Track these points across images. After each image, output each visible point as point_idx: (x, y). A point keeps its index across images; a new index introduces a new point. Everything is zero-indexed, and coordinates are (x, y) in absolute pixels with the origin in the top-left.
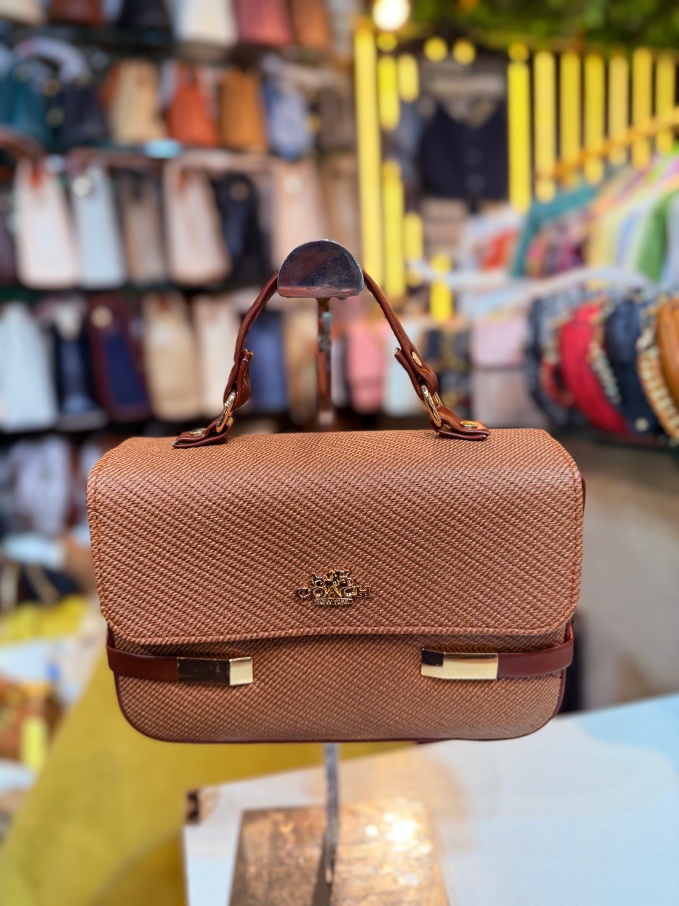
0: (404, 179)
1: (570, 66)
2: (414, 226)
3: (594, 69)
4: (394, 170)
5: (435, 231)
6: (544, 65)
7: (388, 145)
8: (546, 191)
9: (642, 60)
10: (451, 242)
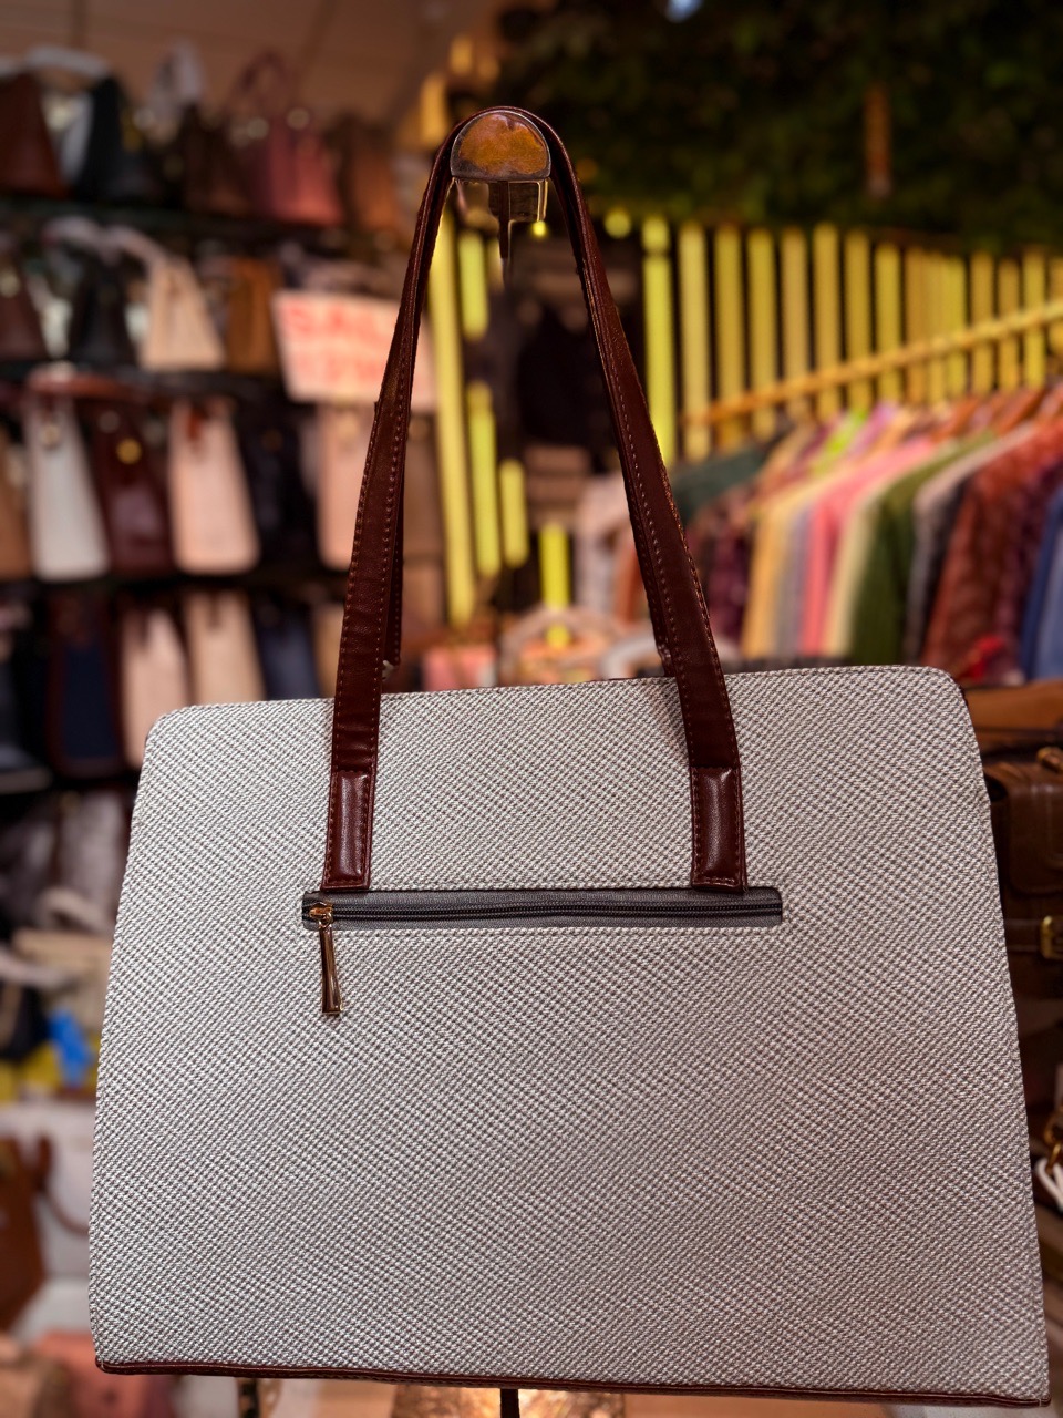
0: (497, 410)
1: (728, 250)
2: (513, 479)
3: (761, 251)
4: (481, 397)
5: (544, 489)
6: (692, 248)
7: (474, 363)
8: (698, 443)
9: (826, 242)
10: (570, 505)
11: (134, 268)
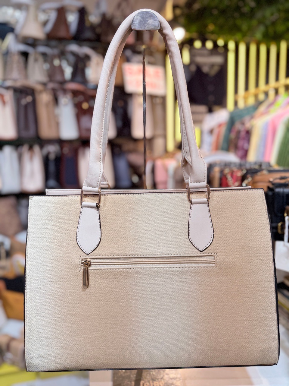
1: (253, 49)
3: (263, 49)
6: (242, 48)
11: (88, 57)
